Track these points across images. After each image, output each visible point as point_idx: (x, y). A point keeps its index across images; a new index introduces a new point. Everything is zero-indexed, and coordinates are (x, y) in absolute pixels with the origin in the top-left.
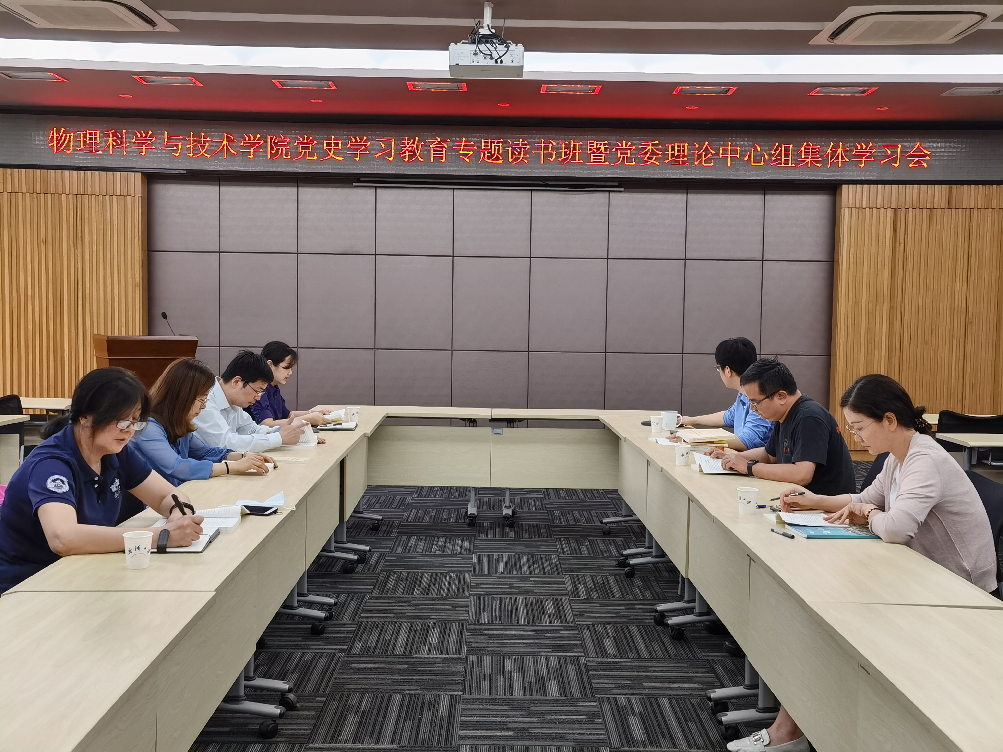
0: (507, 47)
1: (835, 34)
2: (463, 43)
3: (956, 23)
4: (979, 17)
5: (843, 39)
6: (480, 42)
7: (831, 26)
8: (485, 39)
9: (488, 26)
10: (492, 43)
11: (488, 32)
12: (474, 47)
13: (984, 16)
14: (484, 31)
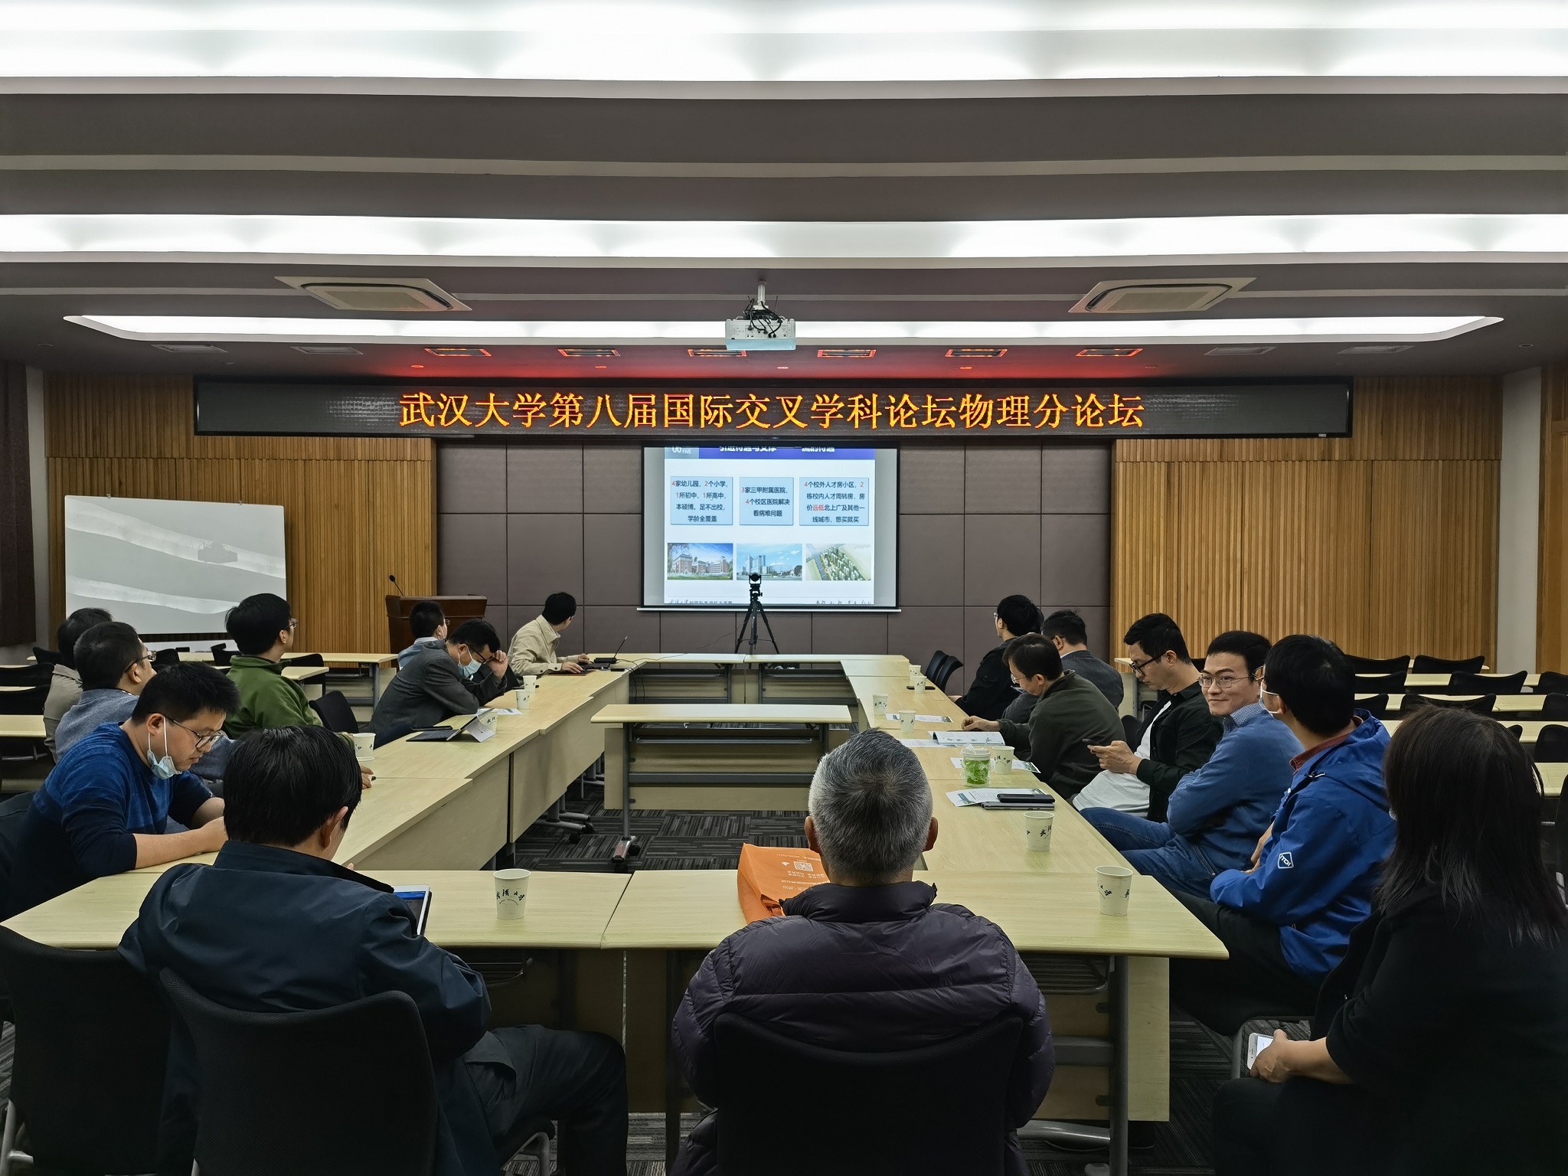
0: (780, 322)
1: (1092, 304)
2: (739, 319)
3: (1205, 293)
4: (1224, 289)
5: (1100, 308)
6: (754, 318)
7: (1087, 298)
8: (758, 315)
9: (762, 302)
10: (765, 319)
11: (761, 308)
12: (748, 323)
13: (1229, 287)
14: (758, 307)
